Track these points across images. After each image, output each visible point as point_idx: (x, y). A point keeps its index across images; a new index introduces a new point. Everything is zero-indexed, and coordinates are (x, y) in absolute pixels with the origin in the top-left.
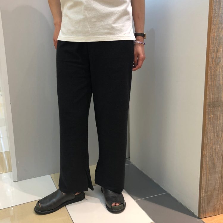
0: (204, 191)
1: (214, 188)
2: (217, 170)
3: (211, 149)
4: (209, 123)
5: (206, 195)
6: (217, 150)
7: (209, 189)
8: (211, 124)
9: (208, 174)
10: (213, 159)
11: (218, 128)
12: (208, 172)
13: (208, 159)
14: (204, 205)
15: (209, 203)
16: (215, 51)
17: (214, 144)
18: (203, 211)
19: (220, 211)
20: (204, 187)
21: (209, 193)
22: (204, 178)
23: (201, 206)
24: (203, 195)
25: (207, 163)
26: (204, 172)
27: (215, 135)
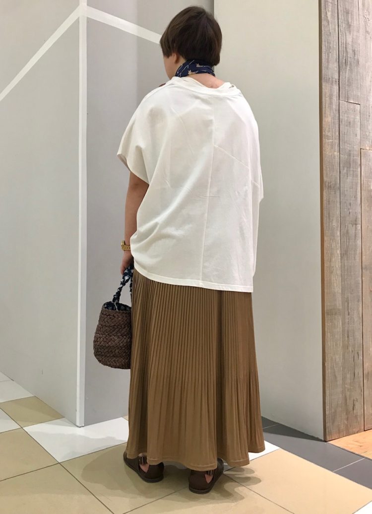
0: (328, 407)
1: (338, 404)
2: (338, 384)
3: (332, 359)
4: (329, 331)
5: (330, 412)
6: (337, 361)
7: (333, 406)
8: (330, 332)
9: (331, 388)
10: (334, 370)
11: (336, 336)
12: (331, 385)
13: (329, 370)
14: (329, 424)
15: (333, 422)
16: (329, 260)
17: (334, 354)
18: (329, 431)
19: (345, 432)
20: (328, 402)
21: (333, 410)
22: (327, 392)
23: (327, 426)
24: (327, 413)
25: (330, 375)
26: (327, 385)
27: (334, 344)
